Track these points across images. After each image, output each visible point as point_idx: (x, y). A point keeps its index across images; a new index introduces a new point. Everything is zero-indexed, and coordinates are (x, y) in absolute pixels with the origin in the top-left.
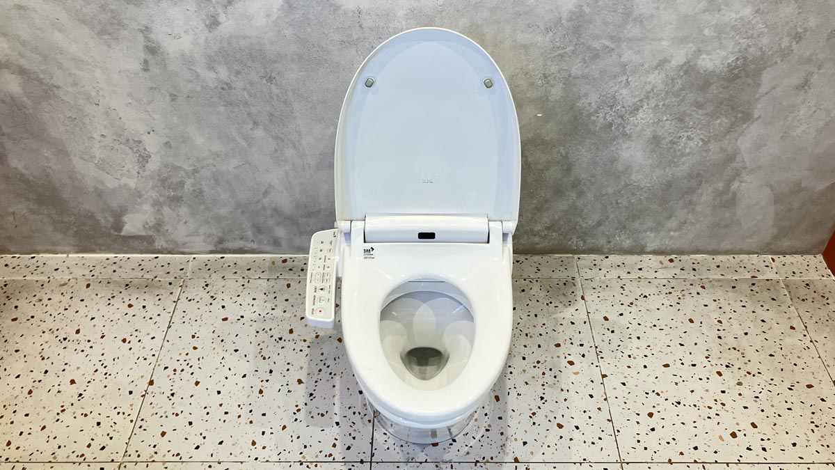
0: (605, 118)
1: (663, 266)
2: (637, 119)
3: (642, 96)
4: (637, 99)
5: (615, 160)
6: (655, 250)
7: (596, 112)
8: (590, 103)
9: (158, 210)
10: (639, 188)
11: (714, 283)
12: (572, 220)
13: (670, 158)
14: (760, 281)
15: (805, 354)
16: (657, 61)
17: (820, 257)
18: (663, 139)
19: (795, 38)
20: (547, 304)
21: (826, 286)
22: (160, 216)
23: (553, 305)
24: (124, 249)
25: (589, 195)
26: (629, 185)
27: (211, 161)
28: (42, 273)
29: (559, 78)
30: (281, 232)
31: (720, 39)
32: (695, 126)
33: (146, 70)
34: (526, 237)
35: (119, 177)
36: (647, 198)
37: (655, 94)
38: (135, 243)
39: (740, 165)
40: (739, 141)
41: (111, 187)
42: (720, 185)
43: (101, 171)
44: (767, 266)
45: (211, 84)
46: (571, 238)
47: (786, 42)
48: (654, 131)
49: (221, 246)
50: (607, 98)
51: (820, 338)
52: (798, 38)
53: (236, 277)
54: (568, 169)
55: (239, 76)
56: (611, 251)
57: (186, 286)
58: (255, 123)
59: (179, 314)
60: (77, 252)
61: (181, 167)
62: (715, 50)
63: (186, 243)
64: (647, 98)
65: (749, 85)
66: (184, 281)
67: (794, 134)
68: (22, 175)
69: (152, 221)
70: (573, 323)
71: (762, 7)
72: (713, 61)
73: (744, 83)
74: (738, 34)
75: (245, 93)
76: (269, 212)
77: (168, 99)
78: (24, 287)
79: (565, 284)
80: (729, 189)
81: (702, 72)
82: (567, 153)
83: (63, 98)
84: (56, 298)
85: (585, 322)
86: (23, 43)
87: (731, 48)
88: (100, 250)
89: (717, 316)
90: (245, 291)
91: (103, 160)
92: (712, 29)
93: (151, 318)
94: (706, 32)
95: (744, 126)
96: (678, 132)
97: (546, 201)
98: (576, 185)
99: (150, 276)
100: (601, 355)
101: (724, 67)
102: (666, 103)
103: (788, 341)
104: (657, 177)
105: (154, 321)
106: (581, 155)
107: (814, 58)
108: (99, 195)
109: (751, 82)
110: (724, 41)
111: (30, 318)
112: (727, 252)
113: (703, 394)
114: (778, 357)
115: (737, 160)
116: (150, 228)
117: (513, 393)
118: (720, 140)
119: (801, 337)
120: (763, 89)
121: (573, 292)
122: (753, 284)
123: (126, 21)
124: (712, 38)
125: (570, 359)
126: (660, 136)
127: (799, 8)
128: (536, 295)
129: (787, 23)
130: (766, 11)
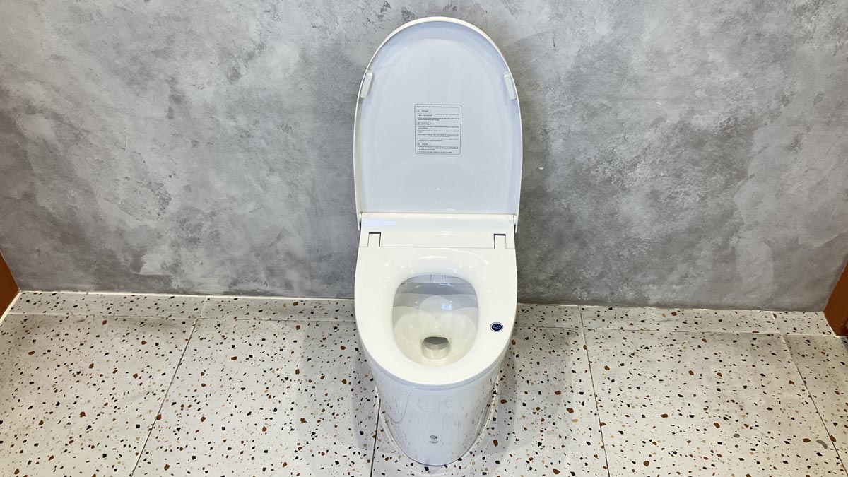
0: (604, 173)
1: (666, 319)
2: (635, 174)
3: (639, 153)
4: (635, 155)
5: (616, 213)
6: (657, 303)
7: (595, 166)
8: (589, 159)
9: (176, 251)
10: (640, 241)
11: (715, 336)
12: (576, 271)
13: (669, 212)
14: (760, 335)
15: (803, 408)
16: (652, 120)
17: (822, 314)
18: (661, 194)
19: (783, 101)
20: (550, 353)
21: (826, 343)
22: (179, 258)
23: (556, 353)
24: (142, 288)
25: (592, 247)
26: (629, 238)
27: (228, 205)
28: (62, 309)
29: (559, 134)
30: (293, 275)
31: (711, 100)
32: (692, 182)
33: (170, 117)
34: (531, 286)
35: (141, 218)
36: (648, 251)
37: (652, 151)
38: (153, 283)
39: (737, 221)
40: (735, 198)
41: (133, 228)
42: (719, 240)
43: (123, 212)
44: (769, 322)
45: (230, 132)
46: (575, 289)
47: (774, 105)
48: (652, 186)
49: (235, 288)
50: (606, 153)
51: (819, 394)
52: (785, 100)
53: (247, 318)
54: (571, 221)
55: (257, 125)
56: (615, 302)
57: (199, 326)
58: (271, 170)
59: (190, 351)
60: (96, 290)
61: (199, 210)
62: (707, 111)
63: (202, 284)
64: (645, 154)
65: (742, 144)
66: (197, 321)
67: (788, 192)
68: (49, 214)
69: (169, 262)
70: (574, 372)
71: (749, 72)
72: (707, 121)
73: (736, 141)
74: (728, 96)
75: (263, 141)
76: (282, 255)
77: (190, 145)
78: (42, 322)
79: (568, 334)
80: (728, 244)
81: (696, 130)
82: (568, 205)
83: (92, 141)
84: (73, 333)
85: (586, 371)
86: (58, 90)
87: (722, 108)
88: (119, 288)
89: (717, 368)
90: (255, 331)
91: (125, 201)
92: (704, 91)
93: (163, 355)
94: (698, 93)
95: (740, 183)
96: (676, 188)
97: (549, 251)
98: (578, 236)
99: (165, 315)
100: (601, 403)
101: (716, 127)
102: (663, 159)
103: (786, 395)
104: (657, 231)
105: (165, 357)
106: (582, 208)
107: (802, 120)
108: (121, 235)
109: (743, 141)
110: (715, 103)
111: (46, 352)
112: (729, 307)
113: (700, 445)
114: (776, 410)
115: (734, 216)
116: (168, 268)
117: (512, 438)
118: (717, 196)
119: (800, 392)
120: (755, 149)
121: (576, 342)
122: (755, 339)
123: (155, 73)
124: (704, 99)
125: (569, 406)
126: (658, 191)
127: (785, 73)
128: (540, 343)
129: (774, 87)
130: (753, 75)
